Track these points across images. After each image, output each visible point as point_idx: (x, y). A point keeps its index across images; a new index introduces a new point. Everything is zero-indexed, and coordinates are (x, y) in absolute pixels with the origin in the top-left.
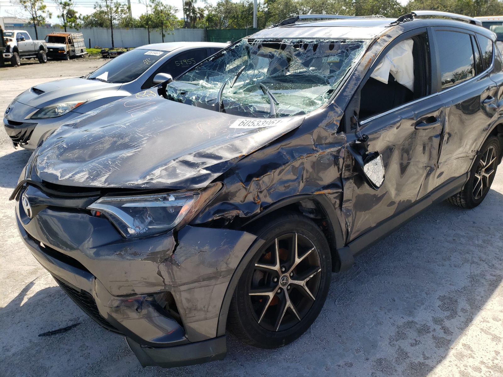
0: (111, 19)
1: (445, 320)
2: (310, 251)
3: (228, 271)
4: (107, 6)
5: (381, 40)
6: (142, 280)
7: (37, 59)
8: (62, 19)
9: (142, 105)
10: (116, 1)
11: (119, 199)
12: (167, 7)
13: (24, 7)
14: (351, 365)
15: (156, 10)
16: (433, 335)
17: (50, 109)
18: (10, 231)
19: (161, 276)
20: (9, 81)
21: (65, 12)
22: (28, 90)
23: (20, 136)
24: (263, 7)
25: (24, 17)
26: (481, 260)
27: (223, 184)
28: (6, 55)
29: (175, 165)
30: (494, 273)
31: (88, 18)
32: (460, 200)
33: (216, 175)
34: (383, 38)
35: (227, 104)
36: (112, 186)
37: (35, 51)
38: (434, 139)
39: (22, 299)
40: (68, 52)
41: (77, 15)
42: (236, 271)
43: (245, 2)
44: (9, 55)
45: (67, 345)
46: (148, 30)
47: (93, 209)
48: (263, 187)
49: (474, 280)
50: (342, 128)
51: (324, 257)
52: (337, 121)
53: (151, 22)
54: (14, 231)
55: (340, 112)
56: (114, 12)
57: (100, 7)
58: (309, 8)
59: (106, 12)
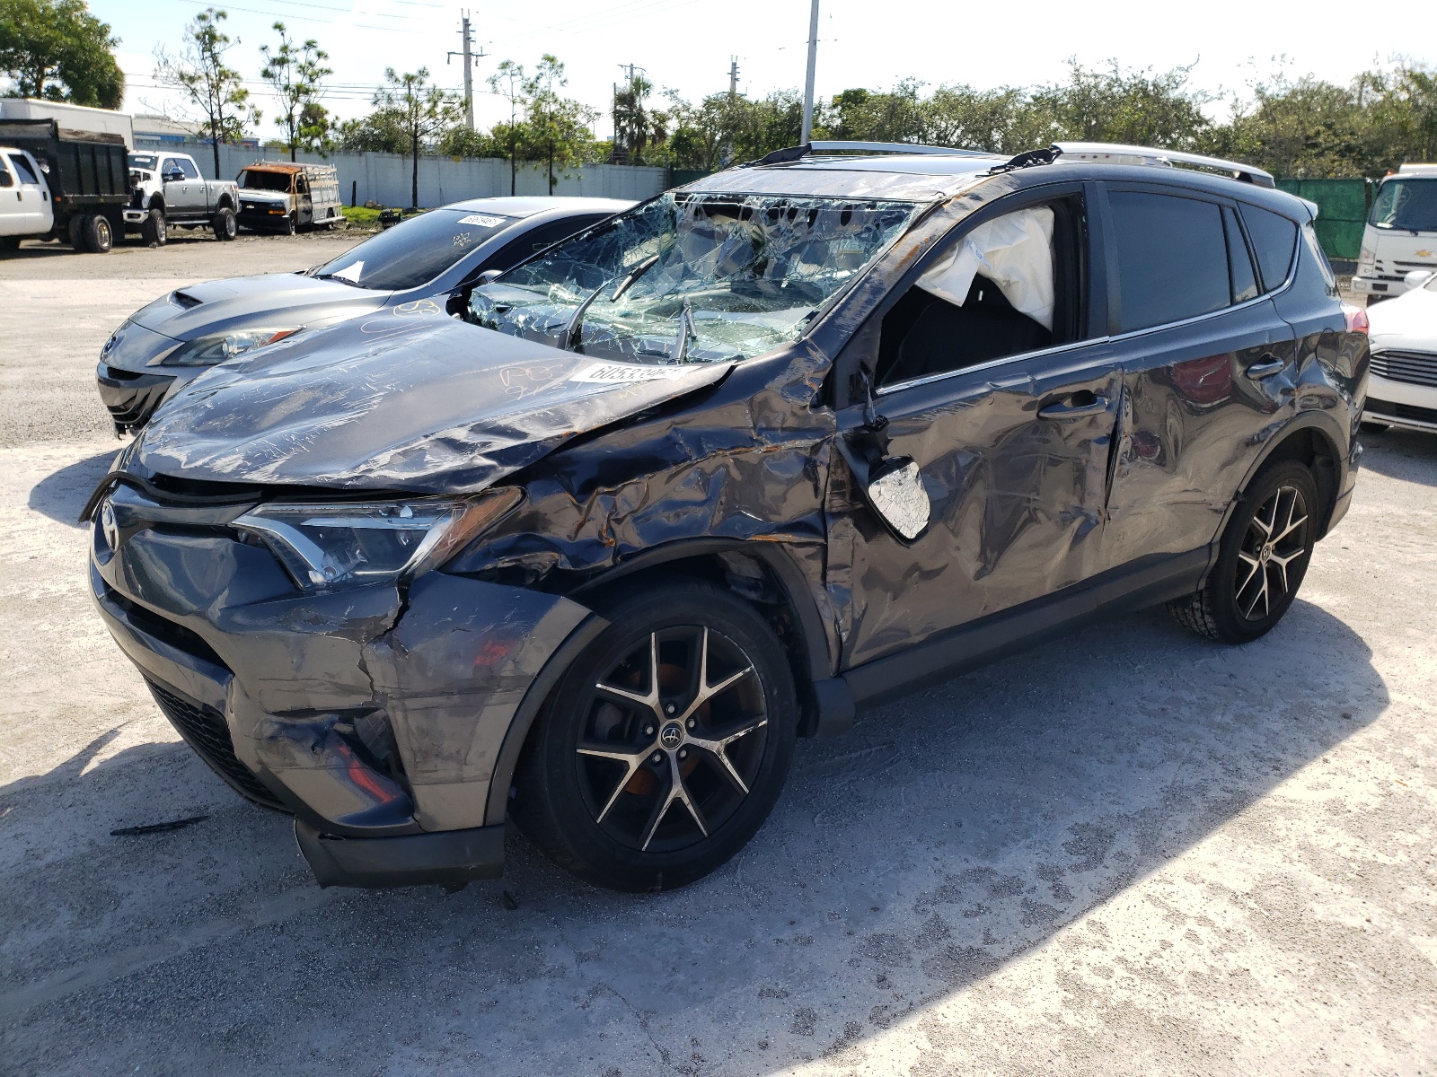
0: (416, 132)
1: (1068, 872)
2: (740, 674)
3: (518, 679)
4: (409, 99)
5: (953, 205)
6: (327, 678)
7: (211, 230)
8: (287, 128)
9: (401, 330)
10: (432, 86)
11: (296, 508)
12: (567, 106)
13: (190, 92)
14: (809, 941)
15: (537, 112)
16: (1025, 899)
17: (212, 343)
18: (79, 623)
19: (367, 673)
20: (131, 281)
21: (298, 110)
22: (166, 295)
23: (132, 406)
24: (828, 114)
25: (190, 118)
26: (1212, 755)
27: (524, 494)
28: (130, 216)
29: (426, 447)
30: (1230, 786)
31: (354, 127)
32: (1203, 617)
33: (508, 470)
34: (959, 200)
35: (589, 335)
36: (287, 480)
37: (208, 208)
38: (1094, 446)
39: (87, 762)
40: (294, 214)
41: (329, 118)
42: (537, 683)
43: (781, 99)
44: (139, 216)
45: (171, 856)
46: (513, 163)
47: (242, 529)
48: (623, 510)
49: (1175, 797)
50: (826, 397)
51: (775, 692)
52: (811, 379)
53: (523, 142)
54: (88, 623)
55: (821, 361)
56: (425, 115)
57: (390, 99)
58: (956, 123)
59: (403, 114)
